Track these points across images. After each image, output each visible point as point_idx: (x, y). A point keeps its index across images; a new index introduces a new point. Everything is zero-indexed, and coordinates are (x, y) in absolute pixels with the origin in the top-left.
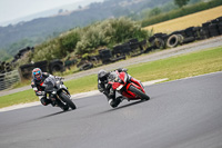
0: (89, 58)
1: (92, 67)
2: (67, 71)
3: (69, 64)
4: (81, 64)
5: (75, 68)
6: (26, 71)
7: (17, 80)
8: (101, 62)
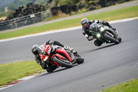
0: (93, 4)
1: (94, 9)
2: (80, 11)
3: (81, 7)
4: (88, 7)
5: (84, 10)
6: (55, 11)
7: (48, 17)
8: (100, 6)
